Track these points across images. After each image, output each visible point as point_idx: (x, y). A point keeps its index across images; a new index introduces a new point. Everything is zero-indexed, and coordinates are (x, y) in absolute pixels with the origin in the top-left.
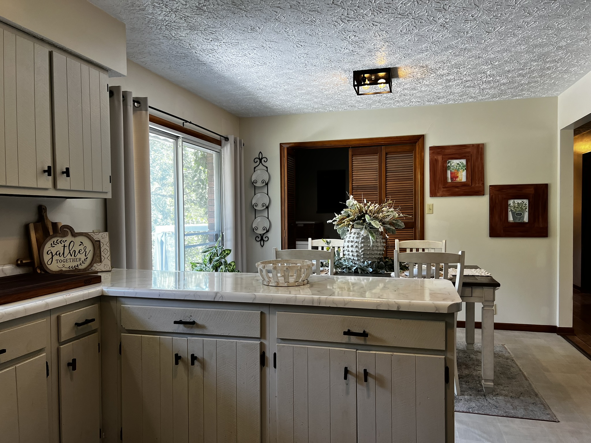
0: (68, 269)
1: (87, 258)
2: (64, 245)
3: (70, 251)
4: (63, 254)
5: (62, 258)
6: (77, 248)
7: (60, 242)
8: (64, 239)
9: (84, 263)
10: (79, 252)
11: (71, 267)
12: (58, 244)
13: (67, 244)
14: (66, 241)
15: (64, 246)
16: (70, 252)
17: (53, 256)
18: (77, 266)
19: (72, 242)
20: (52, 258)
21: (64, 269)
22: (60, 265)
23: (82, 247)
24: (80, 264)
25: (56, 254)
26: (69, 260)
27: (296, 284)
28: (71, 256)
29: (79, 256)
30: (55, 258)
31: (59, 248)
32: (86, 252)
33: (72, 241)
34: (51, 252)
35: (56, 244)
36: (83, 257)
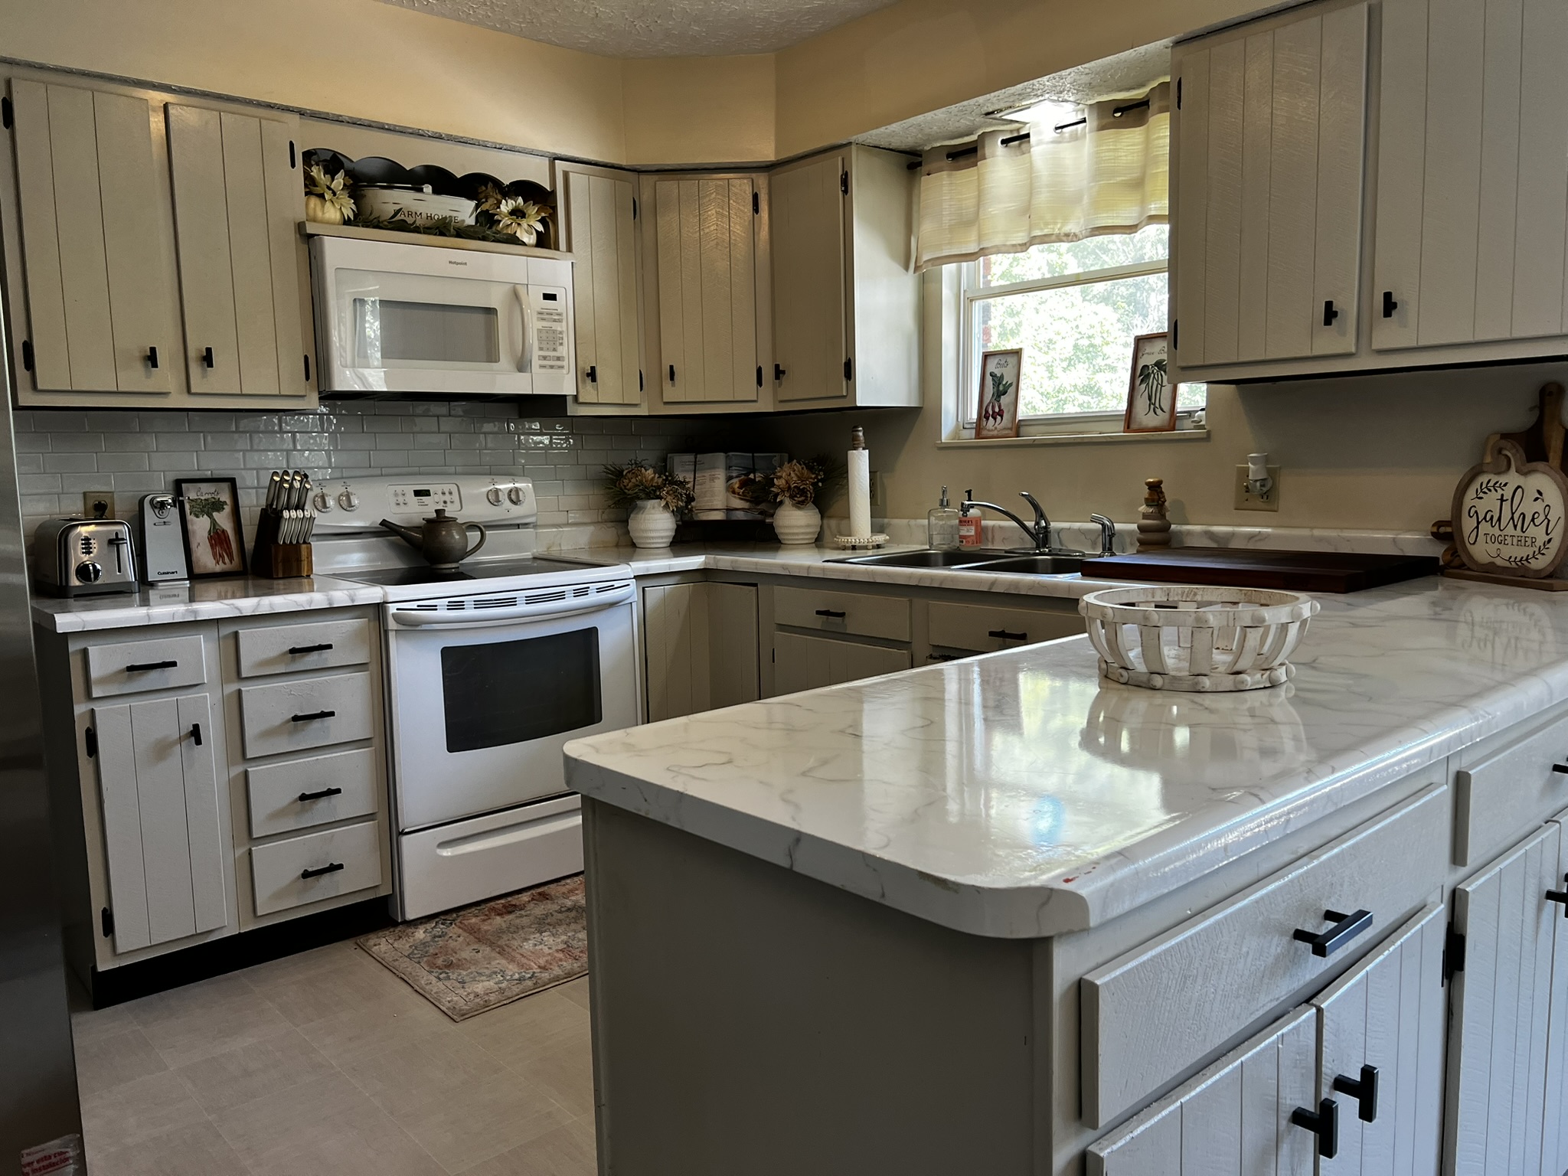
0: (1507, 564)
1: (1549, 541)
2: (1502, 495)
3: (1513, 514)
4: (1499, 519)
5: (1496, 531)
6: (1529, 507)
7: (1493, 486)
8: (1503, 479)
9: (1543, 554)
10: (1533, 520)
11: (1512, 559)
12: (1490, 490)
13: (1508, 495)
14: (1505, 485)
15: (1502, 500)
16: (1512, 518)
17: (1478, 523)
18: (1527, 560)
19: (1520, 490)
20: (1477, 527)
21: (1499, 562)
22: (1492, 549)
23: (1539, 506)
24: (1534, 557)
25: (1485, 518)
26: (1509, 540)
28: (1515, 527)
29: (1532, 531)
30: (1485, 527)
31: (1490, 502)
32: (1549, 521)
33: (1519, 487)
34: (1476, 512)
35: (1485, 490)
36: (1538, 533)
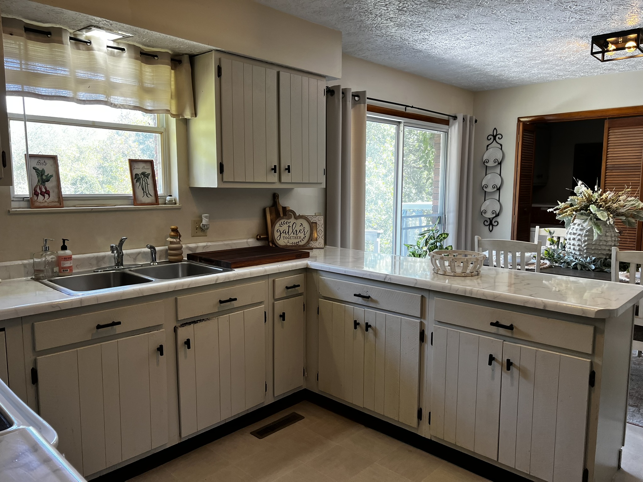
0: (292, 245)
1: (305, 237)
2: (289, 225)
3: (293, 230)
4: (288, 232)
5: (287, 236)
6: (298, 228)
7: (286, 223)
8: (289, 221)
9: (303, 240)
10: (300, 231)
11: (293, 243)
12: (285, 224)
13: (291, 225)
14: (290, 222)
15: (289, 227)
16: (293, 231)
17: (281, 234)
18: (298, 243)
19: (295, 223)
20: (280, 235)
21: (288, 244)
22: (286, 241)
23: (302, 228)
24: (300, 241)
25: (283, 232)
26: (292, 238)
27: (463, 274)
28: (294, 234)
29: (299, 235)
30: (283, 235)
31: (285, 227)
32: (305, 231)
33: (294, 223)
34: (280, 231)
35: (283, 224)
36: (302, 235)
